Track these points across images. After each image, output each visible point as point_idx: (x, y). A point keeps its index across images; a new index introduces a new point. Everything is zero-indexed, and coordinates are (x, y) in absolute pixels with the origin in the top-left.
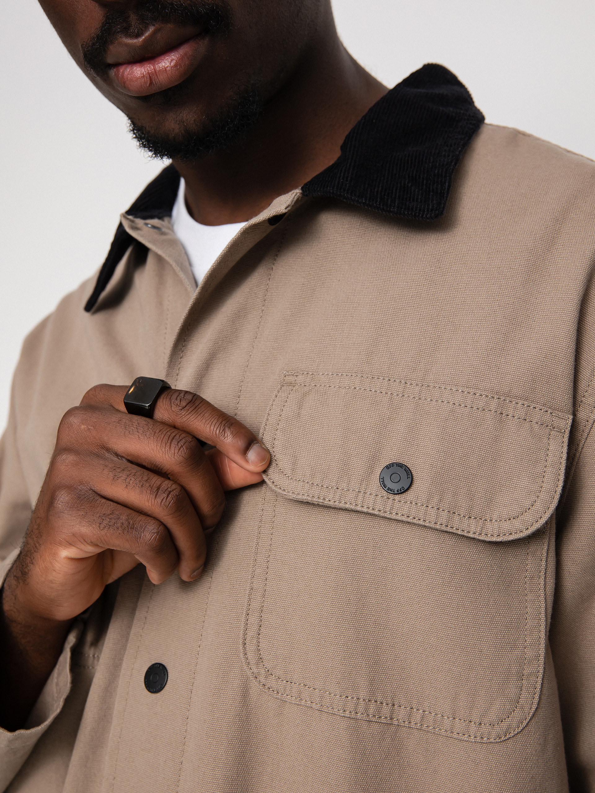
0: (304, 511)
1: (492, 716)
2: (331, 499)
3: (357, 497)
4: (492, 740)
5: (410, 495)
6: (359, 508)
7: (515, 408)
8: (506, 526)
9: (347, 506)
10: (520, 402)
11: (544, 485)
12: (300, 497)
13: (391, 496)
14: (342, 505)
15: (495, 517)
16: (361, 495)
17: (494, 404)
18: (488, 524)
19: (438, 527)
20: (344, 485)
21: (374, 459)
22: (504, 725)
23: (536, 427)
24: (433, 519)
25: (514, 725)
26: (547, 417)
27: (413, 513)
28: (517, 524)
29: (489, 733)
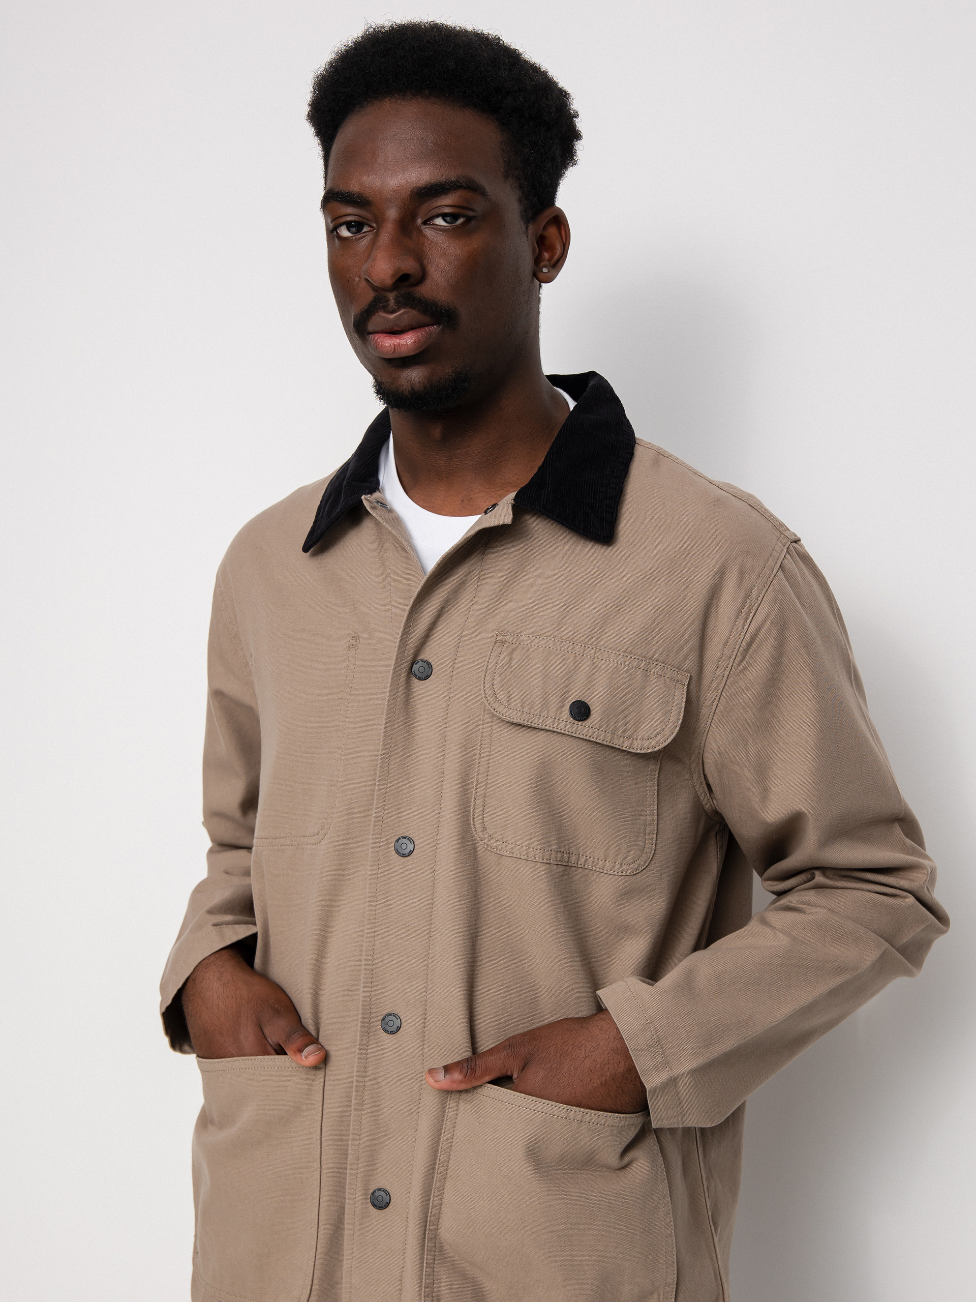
0: (514, 729)
1: (629, 859)
2: (536, 723)
3: (554, 721)
4: (628, 874)
5: (588, 722)
6: (555, 729)
7: (656, 667)
8: (646, 743)
9: (547, 728)
10: (659, 664)
11: (671, 718)
12: (515, 721)
13: (576, 722)
14: (544, 727)
15: (639, 738)
16: (556, 721)
17: (643, 665)
18: (635, 741)
19: (605, 743)
20: (545, 714)
21: (564, 697)
22: (636, 864)
23: (668, 680)
24: (602, 738)
25: (642, 864)
26: (675, 675)
27: (590, 734)
28: (653, 742)
29: (627, 870)
